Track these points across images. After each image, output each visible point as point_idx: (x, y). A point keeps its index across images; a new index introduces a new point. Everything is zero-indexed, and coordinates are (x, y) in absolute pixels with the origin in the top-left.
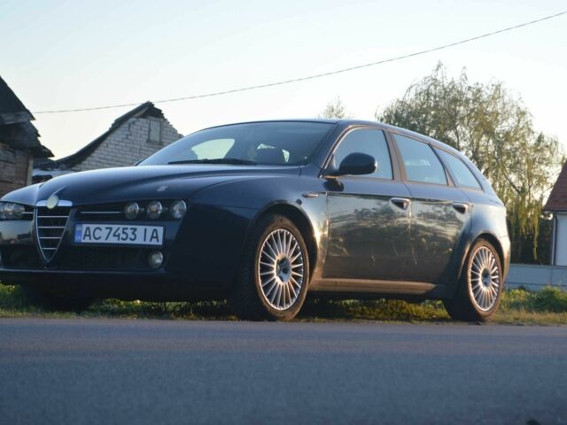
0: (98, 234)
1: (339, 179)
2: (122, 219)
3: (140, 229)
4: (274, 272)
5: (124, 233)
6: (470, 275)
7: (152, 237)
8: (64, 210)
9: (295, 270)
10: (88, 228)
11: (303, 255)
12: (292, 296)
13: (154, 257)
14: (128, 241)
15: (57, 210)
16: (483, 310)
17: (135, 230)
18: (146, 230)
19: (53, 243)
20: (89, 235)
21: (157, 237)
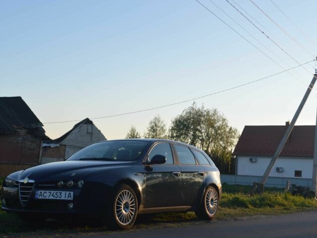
0: (45, 195)
1: (150, 166)
2: (56, 188)
3: (63, 193)
4: (122, 209)
5: (56, 194)
6: (205, 201)
7: (69, 196)
8: (31, 184)
9: (131, 207)
10: (41, 192)
11: (135, 200)
12: (130, 218)
13: (69, 205)
14: (58, 198)
15: (28, 184)
16: (211, 215)
17: (61, 193)
18: (66, 193)
19: (26, 198)
20: (41, 195)
21: (70, 197)
